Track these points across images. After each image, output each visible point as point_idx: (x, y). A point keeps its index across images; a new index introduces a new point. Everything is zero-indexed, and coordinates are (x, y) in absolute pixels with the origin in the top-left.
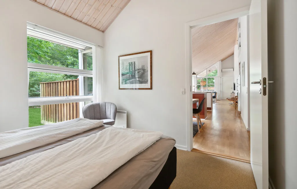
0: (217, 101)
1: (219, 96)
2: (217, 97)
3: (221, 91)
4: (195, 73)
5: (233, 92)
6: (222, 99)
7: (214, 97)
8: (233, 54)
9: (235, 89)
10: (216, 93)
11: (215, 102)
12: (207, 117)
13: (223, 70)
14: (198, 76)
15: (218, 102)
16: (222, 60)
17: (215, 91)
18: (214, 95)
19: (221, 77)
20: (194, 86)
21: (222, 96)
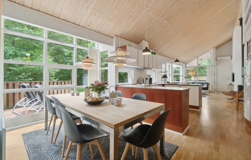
0: (210, 94)
1: (212, 87)
2: (210, 88)
3: (214, 82)
4: (178, 60)
5: (231, 84)
6: (217, 91)
7: (206, 89)
8: (231, 40)
9: (233, 81)
10: (208, 84)
11: (207, 95)
12: (189, 126)
13: (218, 58)
14: (187, 65)
15: (211, 96)
16: (217, 48)
17: (207, 82)
18: (205, 86)
19: (215, 66)
20: (182, 76)
21: (216, 87)
